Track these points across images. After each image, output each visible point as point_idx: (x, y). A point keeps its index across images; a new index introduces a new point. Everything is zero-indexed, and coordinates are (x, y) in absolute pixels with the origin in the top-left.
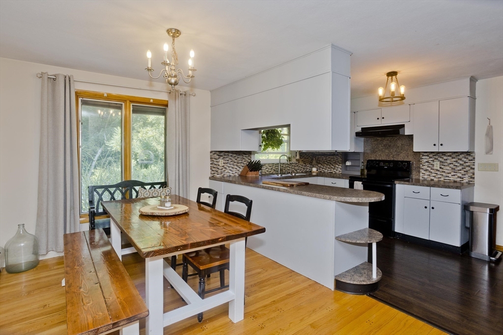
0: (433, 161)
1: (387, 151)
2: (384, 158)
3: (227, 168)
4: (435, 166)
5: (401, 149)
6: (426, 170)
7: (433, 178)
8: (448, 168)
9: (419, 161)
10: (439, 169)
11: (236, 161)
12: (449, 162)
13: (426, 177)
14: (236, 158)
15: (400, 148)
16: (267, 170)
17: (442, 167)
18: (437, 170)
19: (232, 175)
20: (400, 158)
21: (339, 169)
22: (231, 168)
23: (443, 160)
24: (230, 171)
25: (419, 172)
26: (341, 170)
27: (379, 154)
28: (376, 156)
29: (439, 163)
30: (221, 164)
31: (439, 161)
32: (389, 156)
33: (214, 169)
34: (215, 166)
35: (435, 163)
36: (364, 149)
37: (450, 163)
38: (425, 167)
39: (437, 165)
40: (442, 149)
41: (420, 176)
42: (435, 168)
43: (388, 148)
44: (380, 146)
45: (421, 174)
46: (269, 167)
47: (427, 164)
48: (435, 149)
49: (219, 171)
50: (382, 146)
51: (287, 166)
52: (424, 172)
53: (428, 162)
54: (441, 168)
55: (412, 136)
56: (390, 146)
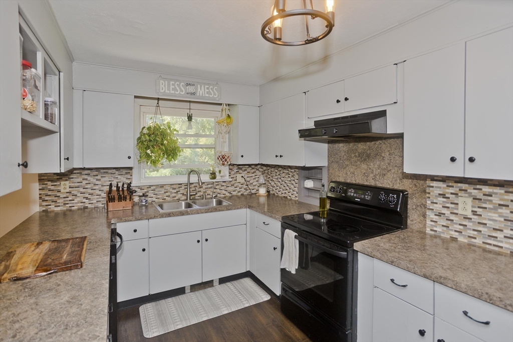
0: (456, 194)
1: (364, 166)
2: (359, 180)
3: (79, 195)
4: (460, 206)
5: (389, 164)
6: (440, 214)
7: (455, 235)
8: (495, 216)
9: (425, 192)
10: (470, 215)
11: (97, 182)
12: (496, 200)
13: (439, 229)
14: (99, 177)
15: (387, 161)
16: (167, 194)
17: (479, 211)
18: (466, 218)
19: (90, 206)
20: (387, 183)
21: (295, 193)
22: (87, 195)
23: (480, 195)
24: (85, 200)
25: (424, 216)
26: (297, 195)
27: (352, 170)
28: (347, 174)
29: (469, 201)
30: (65, 188)
31: (470, 195)
32: (367, 177)
33: (47, 198)
34: (50, 193)
35: (460, 201)
36: (329, 160)
37: (500, 205)
38: (438, 207)
39: (465, 206)
40: (472, 172)
41: (425, 225)
42: (460, 211)
43: (365, 160)
44: (353, 155)
45: (429, 222)
46: (171, 190)
47: (441, 199)
48: (456, 171)
49: (61, 201)
50: (355, 156)
51: (210, 186)
52: (435, 218)
53: (443, 195)
54: (474, 213)
55: (400, 136)
56: (368, 156)
